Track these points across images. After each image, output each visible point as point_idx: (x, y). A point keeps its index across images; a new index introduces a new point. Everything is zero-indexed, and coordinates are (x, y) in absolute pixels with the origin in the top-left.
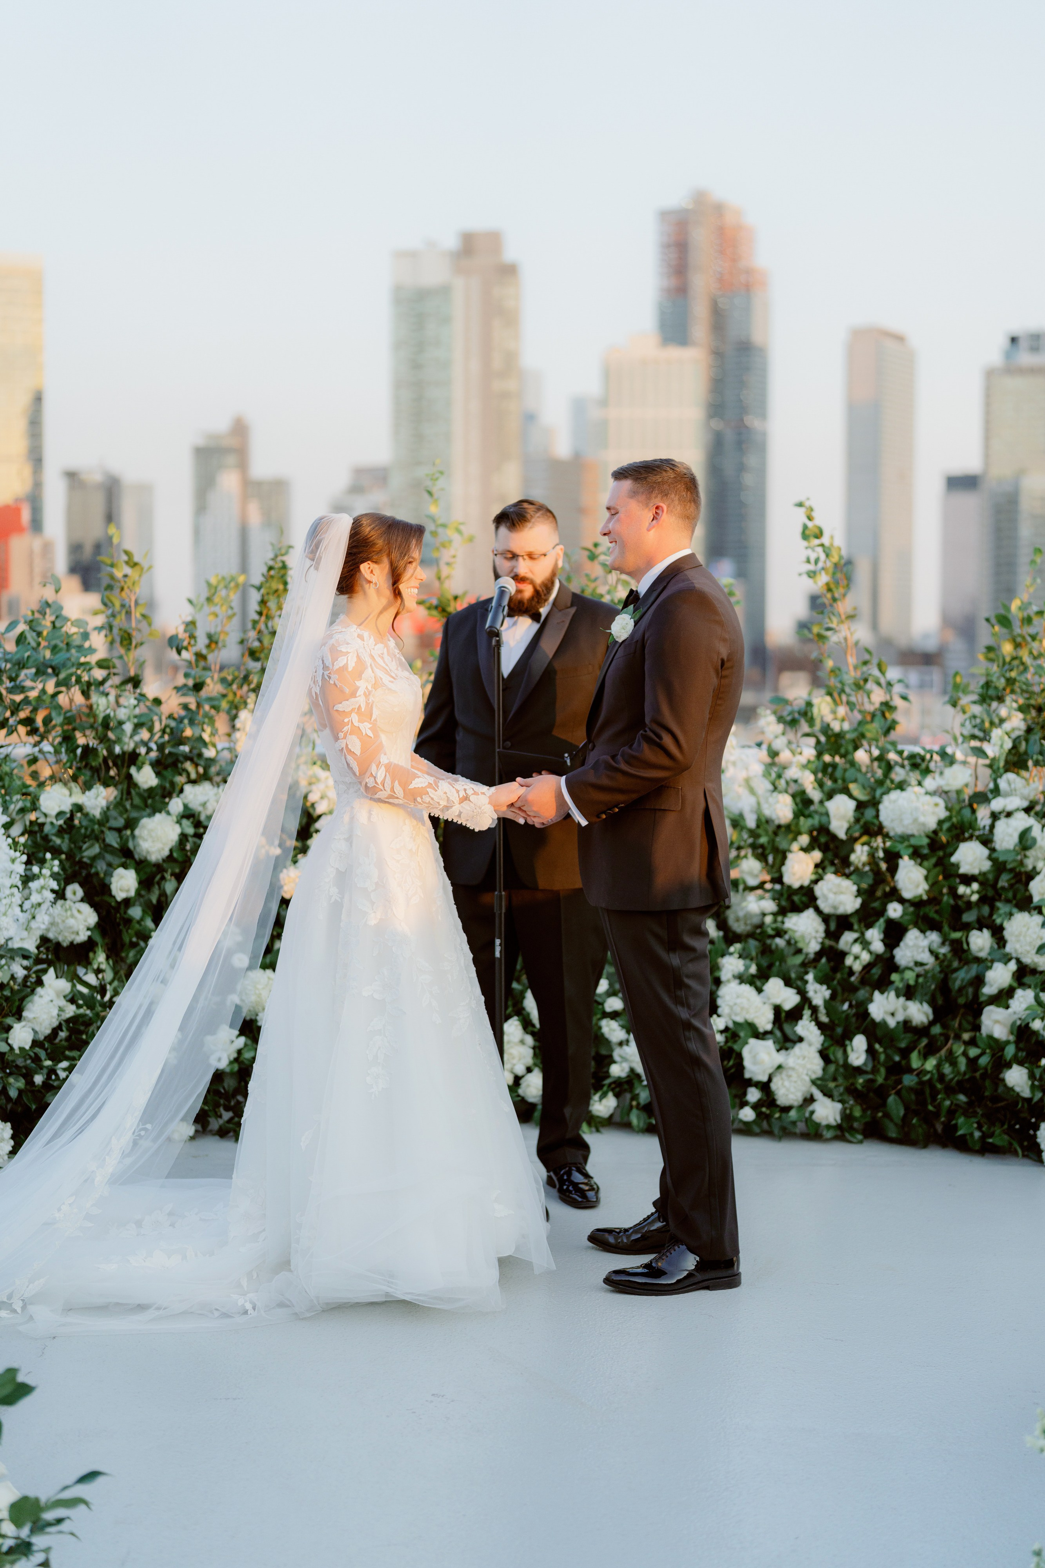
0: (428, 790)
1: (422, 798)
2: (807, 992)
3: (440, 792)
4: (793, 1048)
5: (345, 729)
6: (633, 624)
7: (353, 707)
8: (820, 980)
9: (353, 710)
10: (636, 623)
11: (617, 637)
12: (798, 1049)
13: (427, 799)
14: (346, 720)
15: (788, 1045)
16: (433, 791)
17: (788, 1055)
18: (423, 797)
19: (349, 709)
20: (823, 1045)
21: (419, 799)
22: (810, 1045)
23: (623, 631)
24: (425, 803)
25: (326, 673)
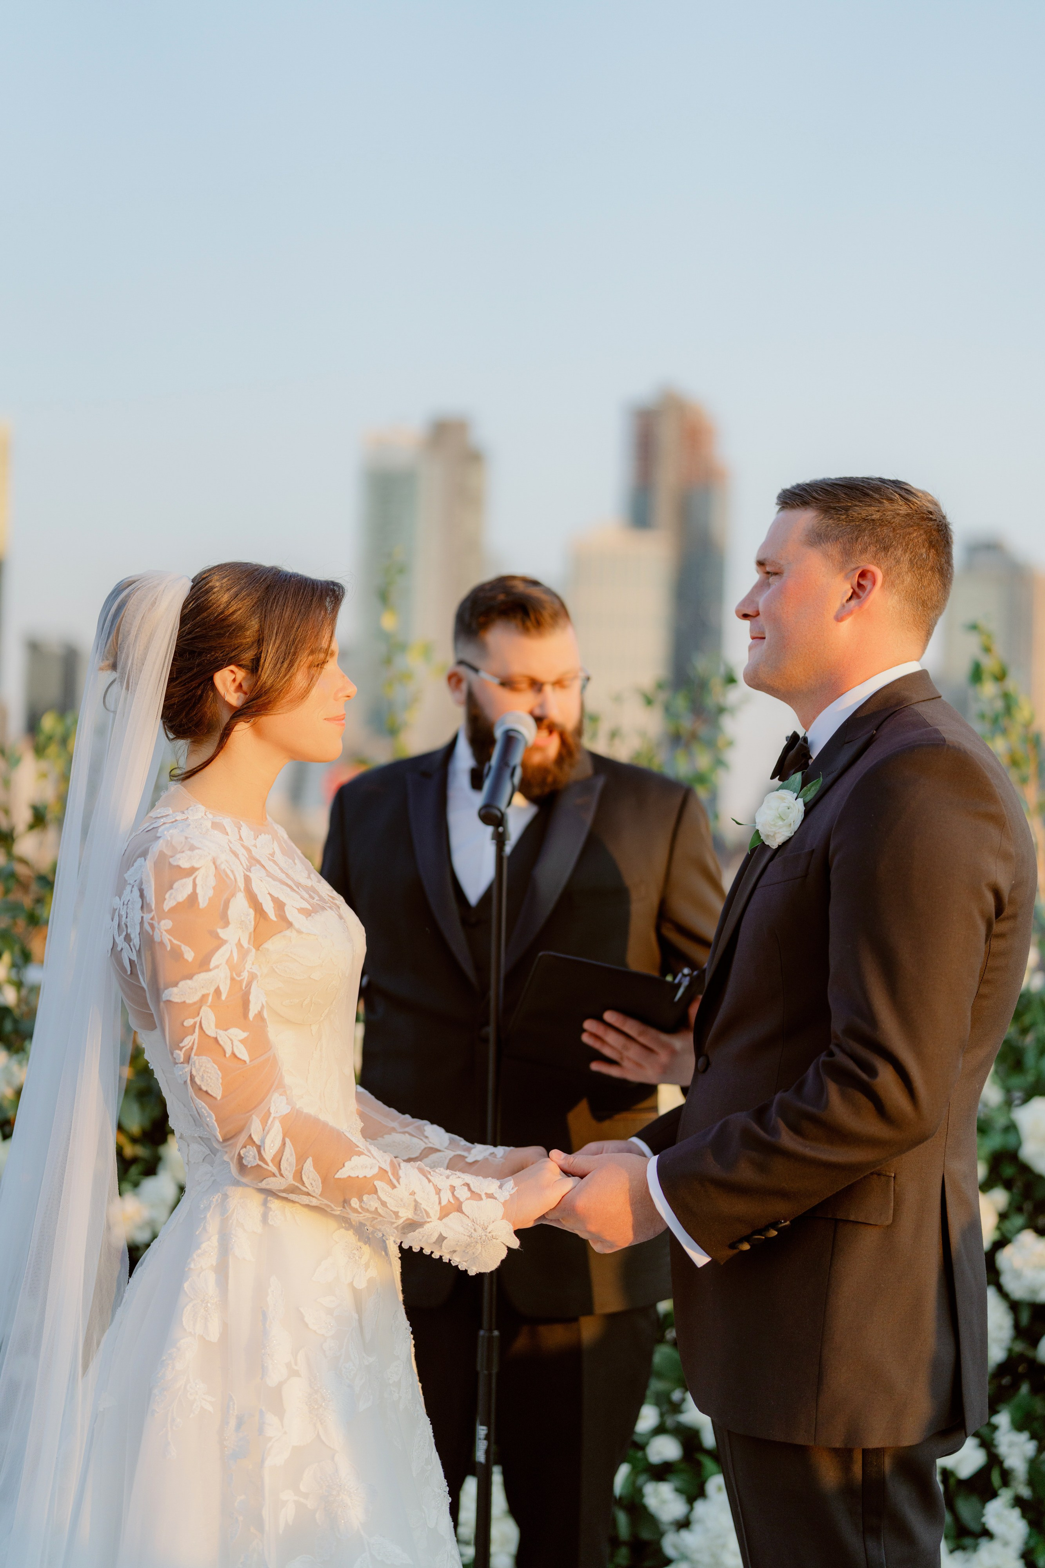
0: (378, 1183)
1: (361, 1200)
2: (995, 1446)
3: (402, 1191)
4: (975, 1548)
5: (188, 1041)
6: (802, 809)
7: (205, 991)
8: (1019, 1426)
9: (204, 997)
10: (809, 809)
11: (768, 836)
12: (986, 1552)
13: (372, 1203)
14: (188, 1023)
15: (968, 1541)
16: (387, 1188)
17: (967, 1561)
18: (365, 1198)
19: (196, 998)
20: (1026, 1543)
21: (355, 1203)
22: (1006, 1544)
23: (781, 823)
24: (368, 1211)
25: (147, 917)
